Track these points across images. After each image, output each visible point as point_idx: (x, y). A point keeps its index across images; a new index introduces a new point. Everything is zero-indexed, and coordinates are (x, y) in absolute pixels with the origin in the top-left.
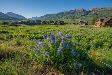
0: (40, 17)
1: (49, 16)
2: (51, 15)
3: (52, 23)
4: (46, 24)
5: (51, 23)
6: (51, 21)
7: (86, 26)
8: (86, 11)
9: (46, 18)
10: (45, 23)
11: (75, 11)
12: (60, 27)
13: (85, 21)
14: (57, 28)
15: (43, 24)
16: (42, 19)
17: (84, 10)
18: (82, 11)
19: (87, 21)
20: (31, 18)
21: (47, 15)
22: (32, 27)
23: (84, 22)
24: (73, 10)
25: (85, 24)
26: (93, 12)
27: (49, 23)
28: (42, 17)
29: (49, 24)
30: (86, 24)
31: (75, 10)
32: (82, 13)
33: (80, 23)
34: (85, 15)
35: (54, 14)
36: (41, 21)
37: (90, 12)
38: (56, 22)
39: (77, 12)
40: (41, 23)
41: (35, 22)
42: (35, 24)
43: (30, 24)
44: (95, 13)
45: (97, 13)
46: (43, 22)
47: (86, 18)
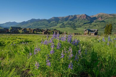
0: (21, 23)
1: (35, 22)
2: (39, 20)
3: (40, 33)
4: (30, 33)
5: (39, 33)
6: (38, 29)
7: (96, 36)
8: (89, 17)
11: (75, 17)
15: (22, 33)
16: (23, 27)
17: (87, 16)
18: (85, 17)
19: (96, 30)
21: (32, 21)
23: (92, 31)
24: (72, 16)
25: (93, 34)
26: (100, 19)
27: (35, 32)
28: (24, 23)
29: (34, 33)
30: (96, 34)
31: (75, 15)
32: (85, 20)
33: (86, 32)
34: (89, 23)
35: (45, 20)
36: (20, 28)
37: (95, 18)
38: (47, 31)
39: (78, 18)
40: (21, 31)
44: (103, 20)
45: (105, 20)
46: (25, 29)
47: (91, 26)
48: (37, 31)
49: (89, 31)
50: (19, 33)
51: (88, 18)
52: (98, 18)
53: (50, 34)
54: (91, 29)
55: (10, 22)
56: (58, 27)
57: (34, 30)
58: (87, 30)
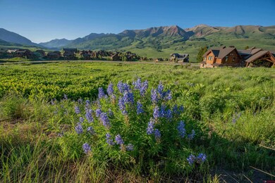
0: (74, 41)
1: (97, 40)
2: (103, 36)
3: (108, 57)
4: (92, 59)
5: (105, 57)
6: (103, 51)
7: (185, 64)
8: (183, 31)
9: (91, 43)
10: (87, 56)
11: (161, 30)
12: (127, 66)
13: (182, 54)
14: (119, 69)
15: (81, 59)
16: (80, 47)
17: (180, 29)
18: (177, 31)
19: (187, 55)
20: (48, 43)
21: (92, 37)
22: (52, 67)
23: (182, 57)
24: (156, 28)
26: (199, 36)
27: (100, 56)
28: (79, 40)
29: (98, 59)
30: (186, 60)
31: (161, 27)
32: (176, 35)
33: (172, 58)
36: (76, 51)
37: (191, 33)
38: (117, 55)
39: (165, 33)
40: (78, 55)
41: (59, 53)
42: (61, 58)
43: (46, 58)
44: (203, 36)
45: (207, 38)
46: (84, 53)
47: (184, 46)
48: (102, 56)
49: (178, 56)
50: (76, 59)
51: (181, 32)
52: (197, 33)
53: (121, 60)
54: (180, 54)
56: (133, 48)
57: (98, 54)
58: (174, 55)
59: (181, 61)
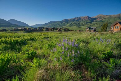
0: (43, 25)
1: (53, 24)
2: (55, 22)
3: (56, 30)
4: (49, 31)
6: (54, 28)
7: (95, 32)
8: (91, 18)
9: (50, 25)
10: (47, 30)
11: (80, 18)
13: (93, 28)
14: (60, 35)
16: (45, 27)
17: (89, 17)
18: (87, 18)
19: (95, 28)
20: (34, 25)
21: (51, 22)
24: (78, 18)
26: (99, 20)
28: (45, 24)
29: (52, 31)
31: (80, 17)
32: (87, 20)
33: (87, 29)
34: (90, 22)
35: (59, 22)
36: (43, 28)
37: (95, 19)
38: (60, 29)
39: (82, 19)
40: (44, 30)
41: (36, 29)
42: (37, 31)
43: (31, 31)
44: (101, 20)
45: (103, 20)
47: (91, 25)
48: (54, 29)
49: (90, 28)
50: (43, 31)
52: (97, 18)
53: (62, 31)
54: (91, 27)
55: (37, 24)
56: (67, 26)
57: (52, 29)
58: (88, 28)
59: (92, 31)
